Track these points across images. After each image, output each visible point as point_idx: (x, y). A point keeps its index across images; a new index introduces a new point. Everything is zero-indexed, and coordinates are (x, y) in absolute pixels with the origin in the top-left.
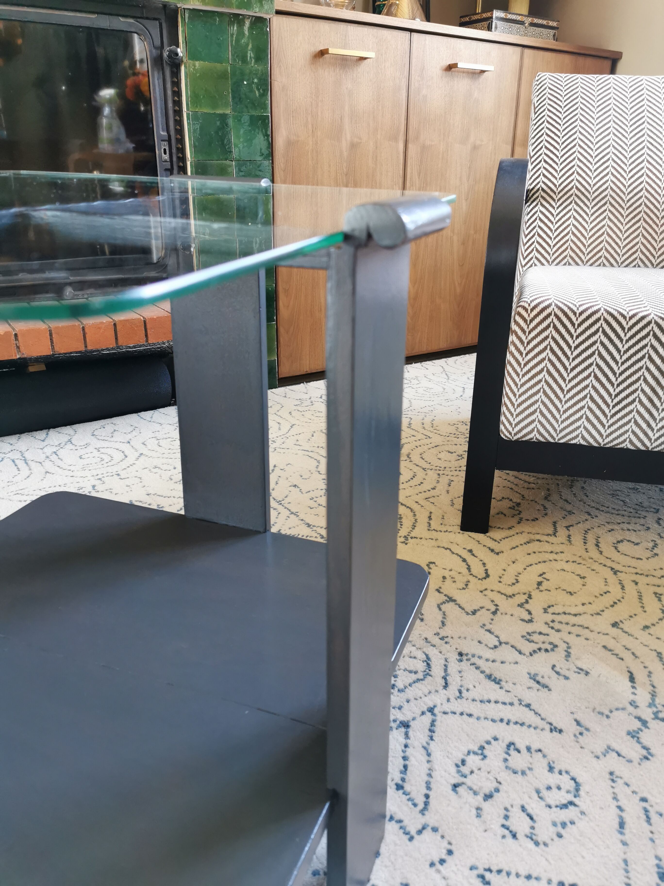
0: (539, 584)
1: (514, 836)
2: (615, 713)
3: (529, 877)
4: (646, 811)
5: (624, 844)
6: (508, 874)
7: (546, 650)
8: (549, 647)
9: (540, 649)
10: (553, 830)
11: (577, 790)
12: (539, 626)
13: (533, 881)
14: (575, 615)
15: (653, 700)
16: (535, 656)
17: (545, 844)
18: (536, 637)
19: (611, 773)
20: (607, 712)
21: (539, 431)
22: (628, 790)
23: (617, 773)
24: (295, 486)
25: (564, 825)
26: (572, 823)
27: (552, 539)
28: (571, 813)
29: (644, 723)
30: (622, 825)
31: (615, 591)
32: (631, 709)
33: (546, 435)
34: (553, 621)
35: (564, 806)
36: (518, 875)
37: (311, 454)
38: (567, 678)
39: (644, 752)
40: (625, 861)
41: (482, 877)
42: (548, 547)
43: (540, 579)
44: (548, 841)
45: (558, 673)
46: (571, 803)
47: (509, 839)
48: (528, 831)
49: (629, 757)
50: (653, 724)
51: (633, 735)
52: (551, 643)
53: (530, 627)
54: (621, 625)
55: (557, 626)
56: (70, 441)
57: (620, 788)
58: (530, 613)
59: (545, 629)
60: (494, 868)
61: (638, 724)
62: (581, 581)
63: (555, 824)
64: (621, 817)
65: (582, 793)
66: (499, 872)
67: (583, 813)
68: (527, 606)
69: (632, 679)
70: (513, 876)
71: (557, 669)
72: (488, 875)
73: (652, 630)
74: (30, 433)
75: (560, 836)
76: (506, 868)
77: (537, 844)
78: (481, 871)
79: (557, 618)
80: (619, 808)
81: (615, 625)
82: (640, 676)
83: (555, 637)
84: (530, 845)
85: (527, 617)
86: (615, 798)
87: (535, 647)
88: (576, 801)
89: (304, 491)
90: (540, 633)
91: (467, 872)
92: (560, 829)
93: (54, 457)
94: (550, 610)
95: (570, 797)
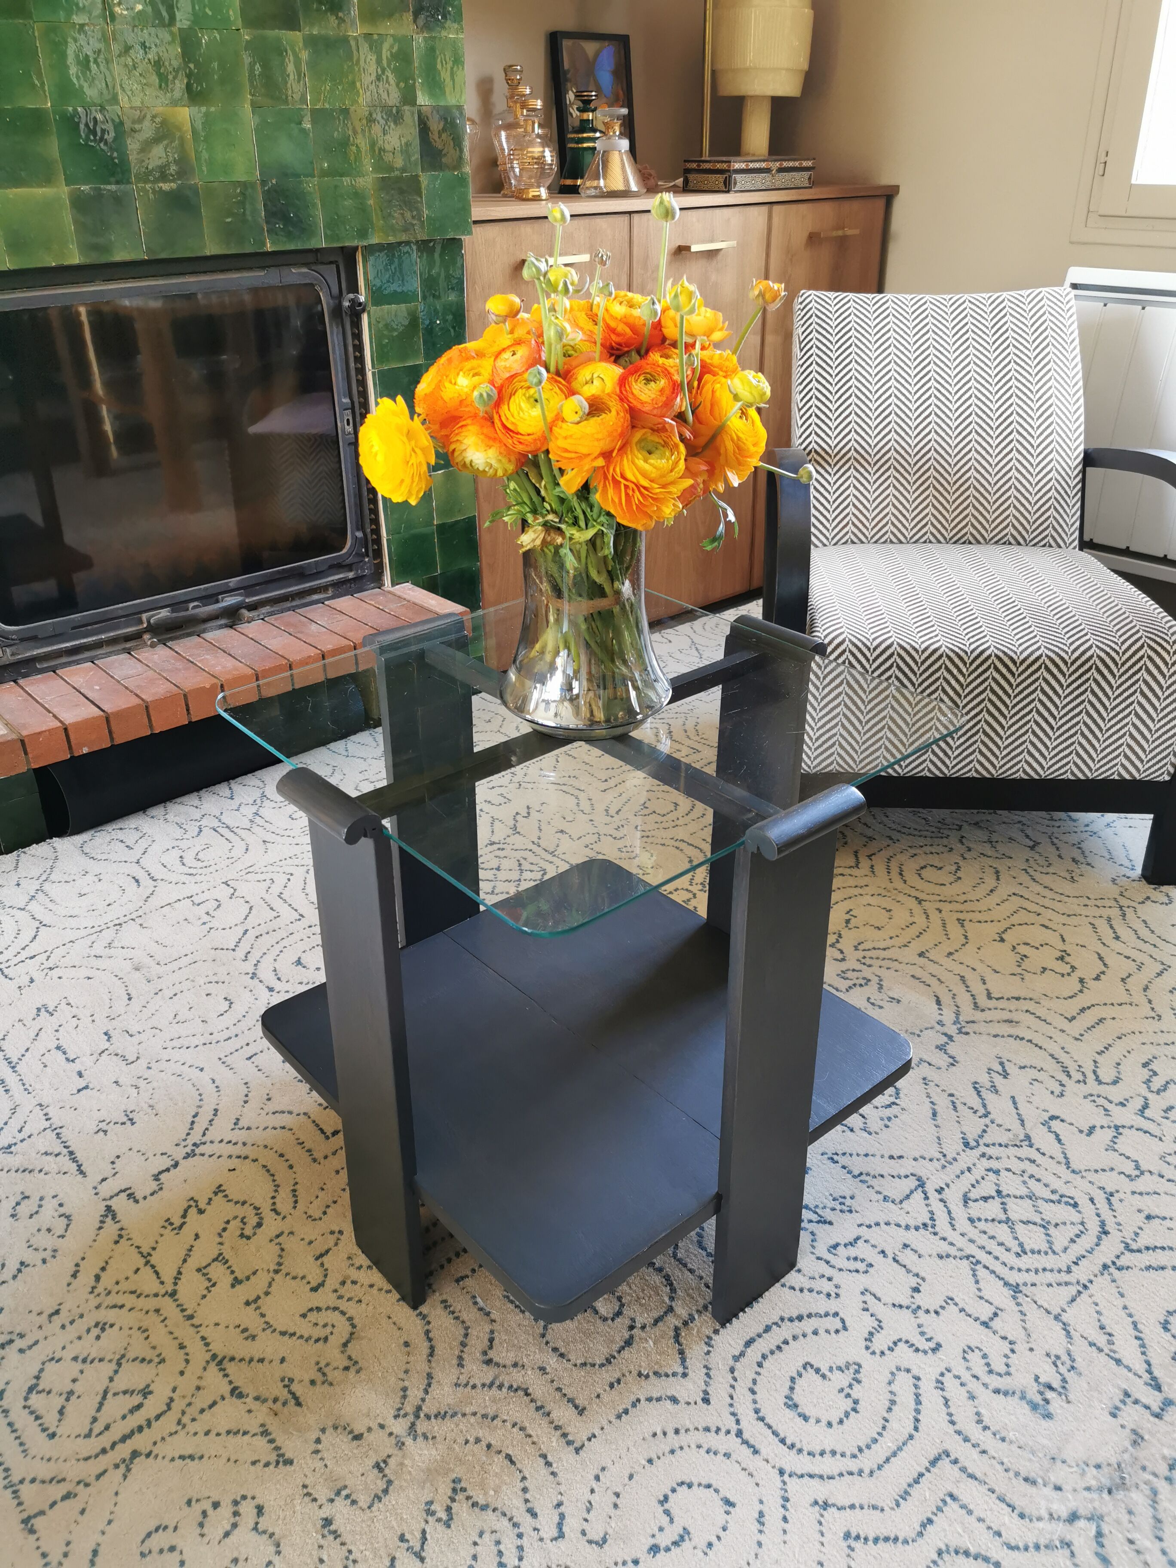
0: (848, 921)
1: (852, 1130)
2: (926, 1032)
3: (866, 1155)
4: (953, 1103)
5: (937, 1126)
6: (851, 1155)
7: (861, 985)
8: (863, 982)
9: (855, 985)
10: (881, 1123)
11: (898, 1094)
12: (851, 963)
13: (870, 1157)
14: (884, 949)
15: (957, 1018)
16: (851, 991)
17: (876, 1133)
18: (850, 974)
19: (924, 1079)
20: (918, 1032)
21: (838, 763)
22: (939, 1090)
23: (929, 1078)
24: (562, 831)
25: (889, 1119)
26: (896, 1117)
27: (855, 872)
28: (895, 1110)
29: (950, 1038)
30: (934, 1114)
31: (920, 920)
32: (938, 1027)
33: (846, 767)
34: (864, 957)
35: (889, 1106)
36: (858, 1155)
37: (564, 788)
38: (881, 1007)
39: (951, 1060)
40: (939, 1138)
41: (832, 1159)
42: (851, 882)
43: (848, 917)
44: (878, 1131)
45: (873, 1004)
46: (894, 1103)
47: (848, 1133)
48: (862, 1126)
49: (938, 1065)
50: (957, 1038)
51: (941, 1048)
52: (864, 978)
53: (843, 966)
54: (927, 955)
55: (868, 961)
56: (263, 795)
57: (932, 1089)
58: (842, 952)
59: (858, 966)
60: (840, 1152)
61: (945, 1039)
62: (887, 914)
63: (882, 1119)
64: (934, 1109)
65: (901, 1095)
66: (844, 1154)
67: (903, 1109)
68: (838, 945)
69: (938, 1002)
70: (854, 1156)
71: (872, 1001)
72: (835, 1157)
73: (955, 957)
74: (210, 789)
75: (887, 1126)
76: (849, 1151)
77: (870, 1133)
78: (830, 1155)
79: (867, 954)
80: (932, 1103)
81: (921, 955)
82: (946, 999)
83: (867, 972)
84: (865, 1135)
85: (840, 956)
86: (928, 1096)
87: (850, 983)
88: (897, 1101)
89: (575, 837)
90: (854, 970)
91: (820, 1157)
92: (886, 1122)
93: (258, 820)
94: (861, 947)
95: (893, 1099)
